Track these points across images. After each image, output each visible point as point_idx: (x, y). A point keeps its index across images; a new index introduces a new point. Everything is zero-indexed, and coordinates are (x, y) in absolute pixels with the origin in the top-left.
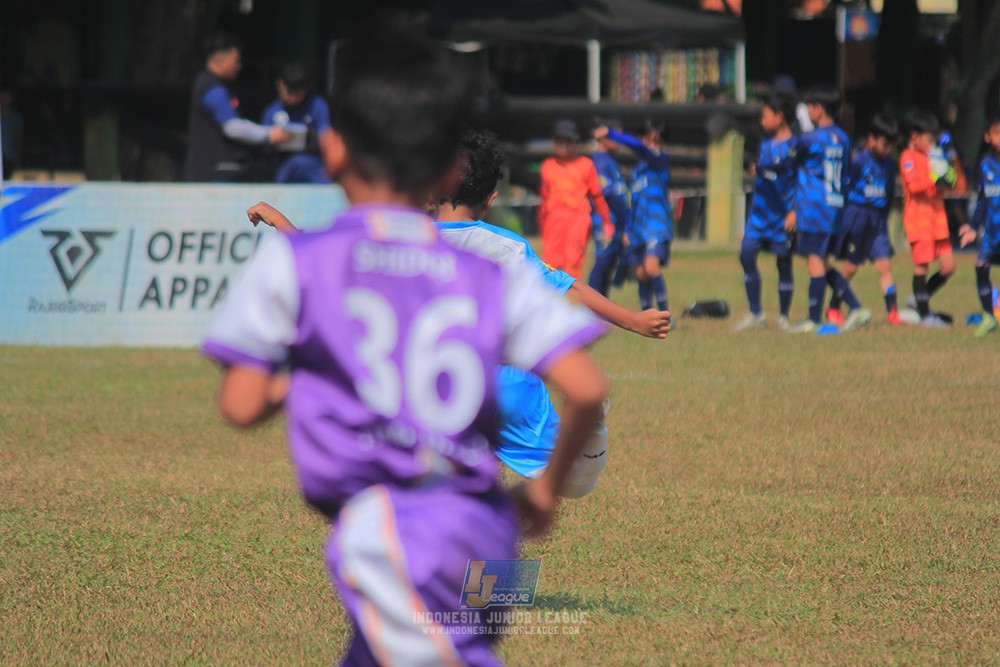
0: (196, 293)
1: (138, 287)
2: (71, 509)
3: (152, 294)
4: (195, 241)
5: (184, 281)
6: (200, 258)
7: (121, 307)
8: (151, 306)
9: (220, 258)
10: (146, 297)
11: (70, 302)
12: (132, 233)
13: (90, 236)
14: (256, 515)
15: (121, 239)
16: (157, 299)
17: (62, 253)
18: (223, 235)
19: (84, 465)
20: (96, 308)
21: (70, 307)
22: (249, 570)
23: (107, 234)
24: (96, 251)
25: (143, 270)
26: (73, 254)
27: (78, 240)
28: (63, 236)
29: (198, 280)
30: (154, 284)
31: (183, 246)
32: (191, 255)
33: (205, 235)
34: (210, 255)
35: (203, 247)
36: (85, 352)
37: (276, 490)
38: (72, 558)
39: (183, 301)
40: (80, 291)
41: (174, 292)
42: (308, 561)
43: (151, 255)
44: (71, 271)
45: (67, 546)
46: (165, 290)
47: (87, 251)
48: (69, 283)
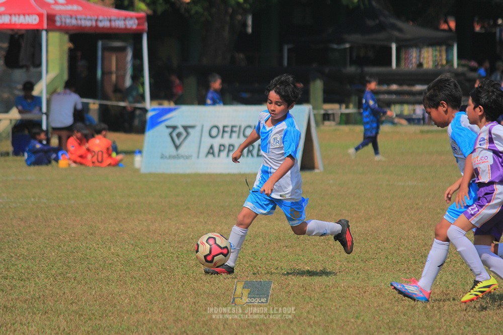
0: (229, 151)
1: (205, 149)
2: (179, 242)
3: (211, 151)
4: (228, 129)
5: (224, 146)
6: (231, 137)
7: (198, 157)
8: (210, 156)
9: (239, 137)
10: (209, 153)
11: (177, 155)
12: (203, 126)
13: (186, 128)
14: (254, 244)
15: (198, 129)
16: (213, 154)
17: (174, 135)
18: (240, 127)
19: (183, 223)
20: (188, 157)
21: (177, 157)
22: (252, 267)
23: (193, 127)
24: (188, 134)
25: (207, 142)
26: (179, 135)
27: (181, 130)
28: (174, 128)
29: (230, 145)
30: (212, 147)
31: (224, 131)
32: (227, 135)
33: (232, 127)
34: (235, 135)
35: (232, 131)
36: (184, 176)
37: (263, 233)
38: (179, 262)
39: (224, 154)
40: (182, 150)
41: (220, 151)
42: (276, 263)
43: (211, 136)
44: (178, 142)
45: (177, 257)
46: (216, 150)
47: (184, 134)
48: (177, 147)
